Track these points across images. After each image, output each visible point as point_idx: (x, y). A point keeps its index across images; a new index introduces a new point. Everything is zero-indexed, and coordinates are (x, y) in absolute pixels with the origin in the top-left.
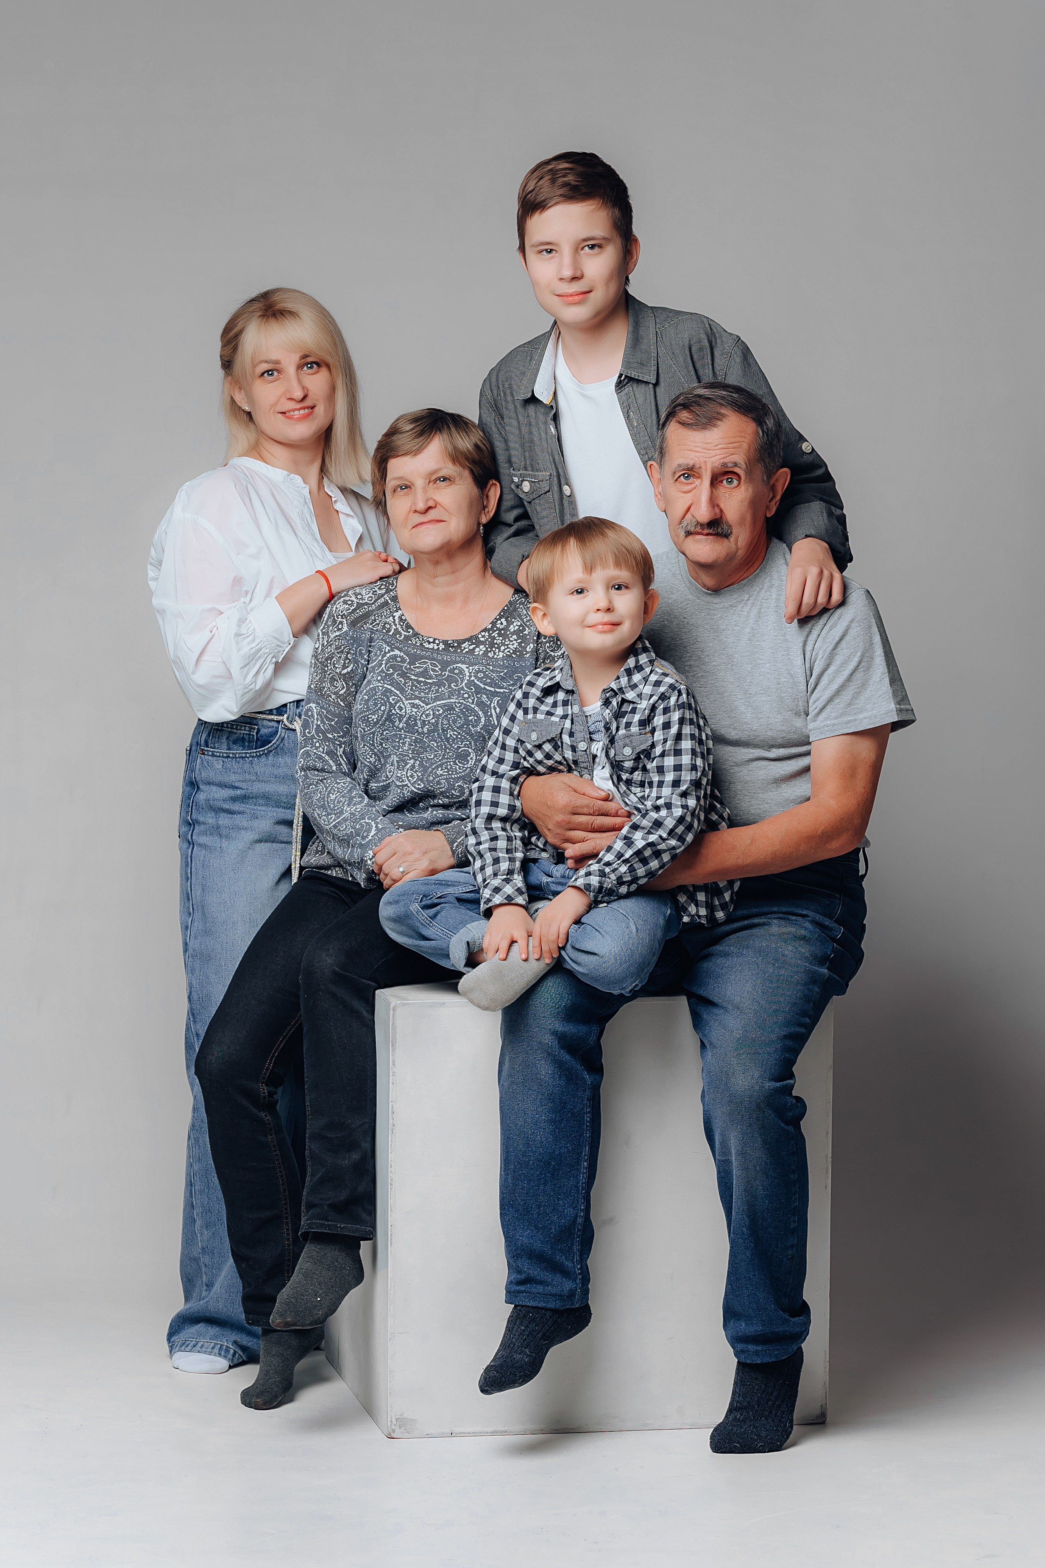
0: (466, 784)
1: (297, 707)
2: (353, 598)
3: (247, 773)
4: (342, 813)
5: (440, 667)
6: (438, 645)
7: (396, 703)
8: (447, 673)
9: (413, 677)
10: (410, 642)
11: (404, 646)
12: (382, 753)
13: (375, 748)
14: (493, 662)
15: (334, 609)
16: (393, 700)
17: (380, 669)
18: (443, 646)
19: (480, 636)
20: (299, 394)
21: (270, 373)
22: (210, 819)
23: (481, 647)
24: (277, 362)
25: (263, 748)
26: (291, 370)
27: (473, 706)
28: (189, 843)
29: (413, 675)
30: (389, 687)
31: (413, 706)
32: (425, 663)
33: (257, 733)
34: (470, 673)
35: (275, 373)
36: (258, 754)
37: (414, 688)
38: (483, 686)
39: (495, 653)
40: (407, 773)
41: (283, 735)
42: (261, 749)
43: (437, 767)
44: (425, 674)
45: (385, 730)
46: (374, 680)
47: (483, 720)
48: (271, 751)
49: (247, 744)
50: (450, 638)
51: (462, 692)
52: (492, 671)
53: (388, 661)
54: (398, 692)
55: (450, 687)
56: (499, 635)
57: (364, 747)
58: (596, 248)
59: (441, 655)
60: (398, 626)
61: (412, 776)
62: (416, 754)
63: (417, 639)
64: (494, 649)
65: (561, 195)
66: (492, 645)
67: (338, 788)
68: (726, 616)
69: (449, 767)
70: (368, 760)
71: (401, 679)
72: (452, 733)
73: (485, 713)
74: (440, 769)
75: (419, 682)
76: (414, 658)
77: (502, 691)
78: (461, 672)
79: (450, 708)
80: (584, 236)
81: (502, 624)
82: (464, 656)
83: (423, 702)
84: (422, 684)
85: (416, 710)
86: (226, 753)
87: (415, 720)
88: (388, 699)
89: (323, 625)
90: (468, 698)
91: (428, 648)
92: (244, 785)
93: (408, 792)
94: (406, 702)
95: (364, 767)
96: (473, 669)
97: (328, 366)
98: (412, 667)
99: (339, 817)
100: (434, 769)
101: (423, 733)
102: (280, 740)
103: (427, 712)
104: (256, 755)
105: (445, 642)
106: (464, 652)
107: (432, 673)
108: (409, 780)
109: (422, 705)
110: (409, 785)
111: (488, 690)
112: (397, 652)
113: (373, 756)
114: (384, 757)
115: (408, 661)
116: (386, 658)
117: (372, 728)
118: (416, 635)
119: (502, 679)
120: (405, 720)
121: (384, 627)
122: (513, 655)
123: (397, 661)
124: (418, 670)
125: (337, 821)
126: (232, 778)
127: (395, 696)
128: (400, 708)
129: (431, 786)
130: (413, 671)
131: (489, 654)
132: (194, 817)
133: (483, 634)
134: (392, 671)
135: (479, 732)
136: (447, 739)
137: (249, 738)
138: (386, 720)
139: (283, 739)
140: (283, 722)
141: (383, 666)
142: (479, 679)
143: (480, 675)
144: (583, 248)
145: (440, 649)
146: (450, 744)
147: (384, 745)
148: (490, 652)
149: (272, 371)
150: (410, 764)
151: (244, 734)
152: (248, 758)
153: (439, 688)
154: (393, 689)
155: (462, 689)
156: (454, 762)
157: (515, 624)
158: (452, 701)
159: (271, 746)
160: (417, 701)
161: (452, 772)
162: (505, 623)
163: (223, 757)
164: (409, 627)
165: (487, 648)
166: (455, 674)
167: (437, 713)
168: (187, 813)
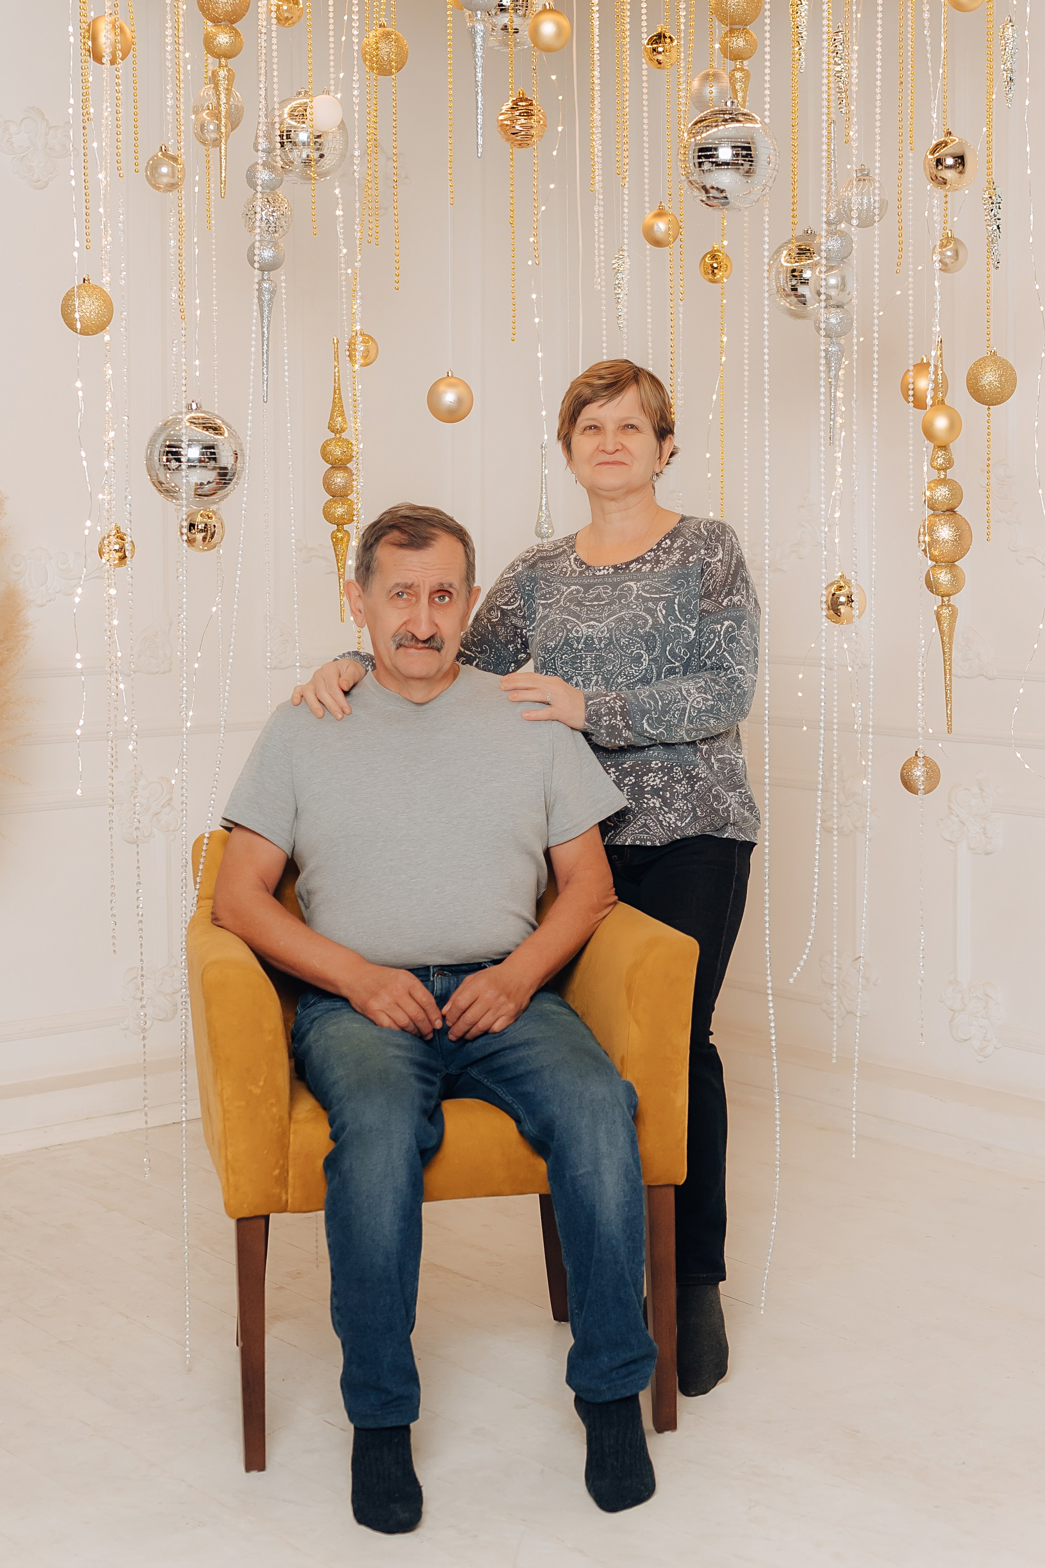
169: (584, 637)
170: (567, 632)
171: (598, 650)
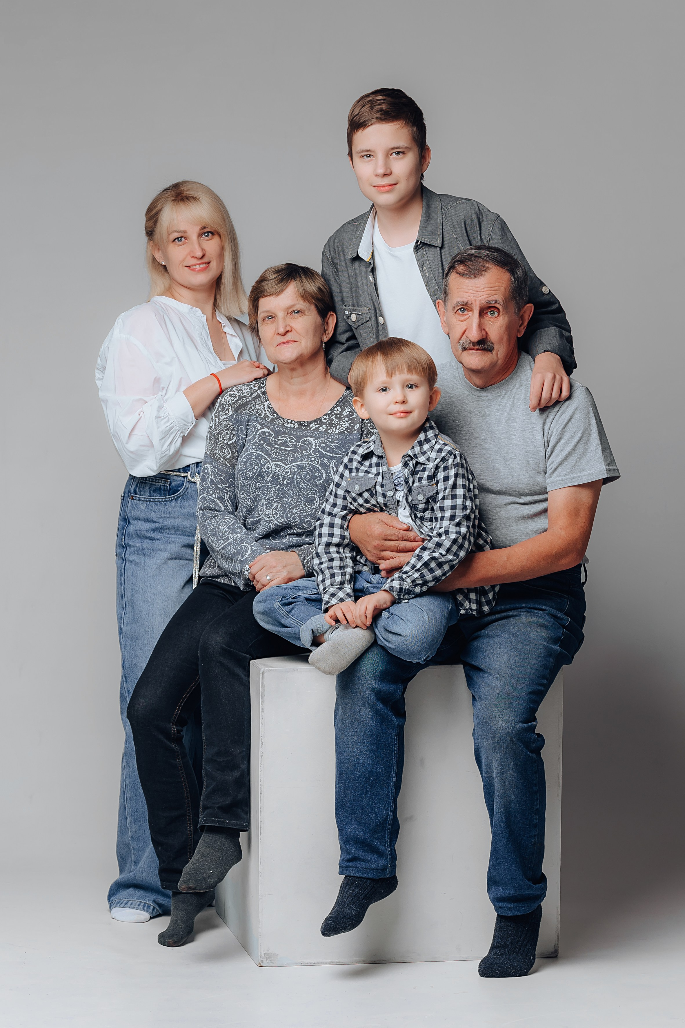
0: (313, 519)
1: (197, 467)
2: (236, 393)
3: (163, 513)
4: (227, 539)
5: (295, 440)
6: (294, 424)
7: (265, 464)
8: (300, 444)
9: (277, 446)
10: (275, 423)
11: (271, 426)
12: (255, 498)
13: (251, 495)
14: (331, 437)
15: (223, 399)
16: (263, 462)
17: (254, 441)
18: (298, 426)
19: (323, 419)
20: (199, 254)
21: (180, 239)
22: (137, 543)
23: (324, 426)
24: (185, 232)
25: (174, 495)
26: (194, 237)
27: (318, 466)
28: (123, 560)
29: (277, 445)
30: (260, 453)
31: (277, 466)
32: (285, 437)
33: (170, 485)
34: (316, 444)
35: (183, 239)
36: (170, 499)
37: (277, 453)
38: (324, 453)
39: (333, 431)
40: (272, 512)
41: (187, 486)
42: (173, 496)
43: (293, 508)
44: (285, 444)
45: (258, 482)
46: (250, 448)
47: (324, 476)
48: (179, 497)
49: (162, 492)
50: (302, 420)
51: (310, 456)
52: (331, 442)
53: (260, 435)
54: (266, 457)
55: (302, 453)
56: (336, 418)
57: (243, 494)
58: (401, 154)
59: (296, 431)
60: (267, 411)
61: (276, 514)
62: (279, 499)
63: (280, 421)
64: (332, 428)
65: (377, 118)
66: (331, 425)
67: (225, 522)
68: (491, 406)
69: (301, 508)
70: (246, 503)
71: (269, 448)
72: (303, 484)
73: (326, 471)
74: (295, 509)
75: (281, 450)
76: (278, 434)
77: (338, 456)
78: (310, 443)
79: (302, 467)
80: (393, 145)
81: (337, 410)
82: (311, 432)
83: (284, 463)
84: (283, 451)
85: (279, 469)
86: (149, 499)
87: (278, 475)
88: (260, 461)
89: (216, 411)
90: (314, 461)
91: (287, 427)
92: (161, 521)
93: (273, 525)
94: (272, 464)
95: (243, 508)
96: (318, 441)
97: (219, 234)
98: (276, 439)
99: (226, 542)
100: (291, 509)
101: (283, 484)
102: (185, 489)
103: (287, 470)
104: (169, 500)
105: (299, 423)
106: (312, 429)
107: (290, 443)
108: (274, 517)
109: (283, 465)
110: (274, 520)
111: (328, 455)
112: (266, 429)
113: (249, 500)
114: (256, 501)
115: (273, 435)
116: (258, 433)
117: (249, 481)
118: (279, 418)
119: (338, 448)
120: (271, 475)
121: (257, 412)
122: (345, 432)
123: (266, 435)
124: (280, 442)
125: (224, 545)
126: (153, 516)
127: (265, 459)
128: (268, 468)
129: (289, 521)
130: (277, 442)
131: (329, 431)
132: (126, 542)
133: (325, 417)
134: (262, 442)
135: (322, 484)
136: (300, 489)
137: (164, 488)
138: (258, 475)
139: (187, 489)
140: (187, 477)
141: (257, 439)
142: (322, 448)
143: (323, 445)
144: (391, 154)
145: (296, 427)
146: (302, 493)
147: (257, 492)
148: (330, 429)
149: (181, 238)
150: (275, 506)
151: (160, 485)
152: (163, 501)
153: (294, 454)
154: (263, 454)
155: (311, 454)
156: (305, 504)
157: (346, 410)
158: (303, 462)
159: (179, 494)
160: (279, 463)
161: (303, 511)
162: (340, 410)
163: (146, 501)
164: (274, 412)
165: (327, 427)
166: (306, 444)
167: (293, 471)
168: (121, 539)
169: (273, 473)
170: (261, 467)
171: (281, 485)
